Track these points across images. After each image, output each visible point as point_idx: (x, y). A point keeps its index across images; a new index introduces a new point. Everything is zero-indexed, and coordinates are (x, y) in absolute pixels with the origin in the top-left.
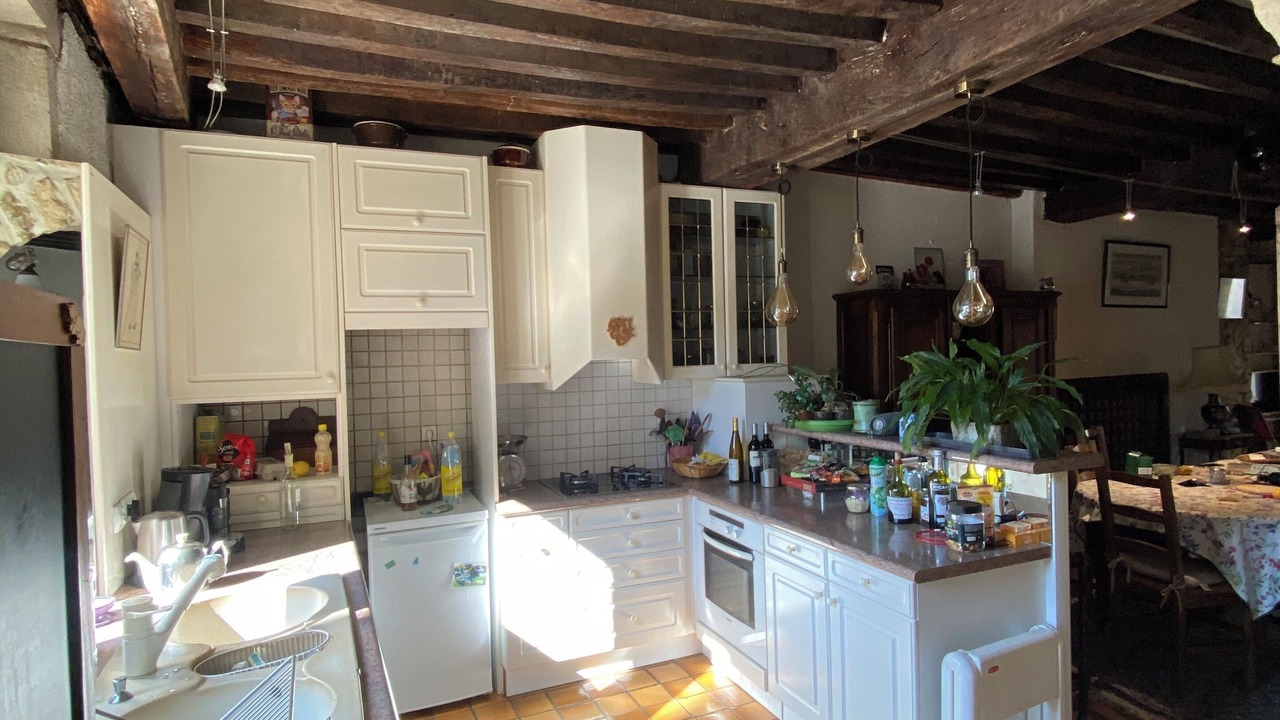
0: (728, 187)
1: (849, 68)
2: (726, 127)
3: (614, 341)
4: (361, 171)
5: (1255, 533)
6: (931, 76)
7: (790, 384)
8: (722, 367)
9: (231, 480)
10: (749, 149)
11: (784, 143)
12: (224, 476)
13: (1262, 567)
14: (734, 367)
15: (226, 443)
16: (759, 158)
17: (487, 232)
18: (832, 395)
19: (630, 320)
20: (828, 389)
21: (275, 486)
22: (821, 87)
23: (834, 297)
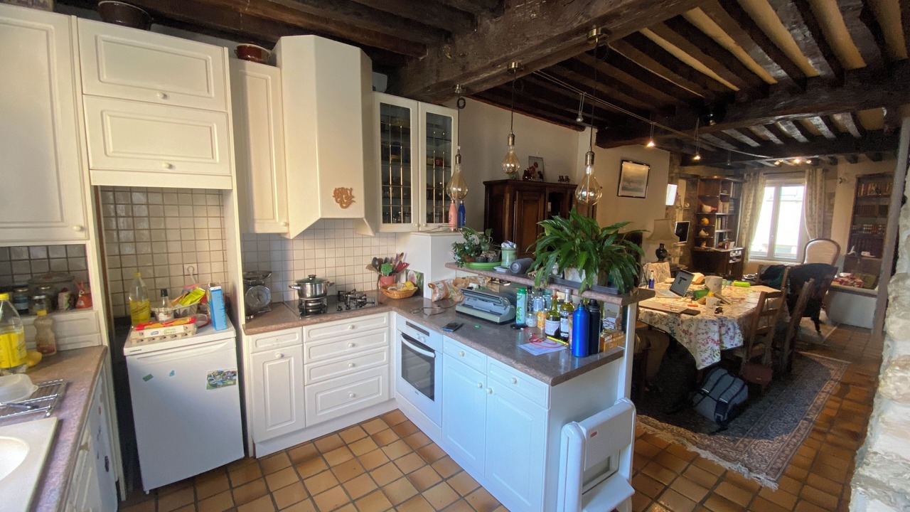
0: (422, 101)
1: (514, 12)
2: (421, 56)
3: (339, 204)
4: (102, 44)
5: (705, 325)
6: (575, 19)
7: (460, 239)
8: (416, 225)
10: (438, 71)
11: (464, 68)
13: (708, 343)
14: (424, 225)
16: (445, 79)
17: (229, 111)
18: (487, 247)
19: (351, 190)
20: (485, 243)
22: (492, 27)
23: (484, 183)
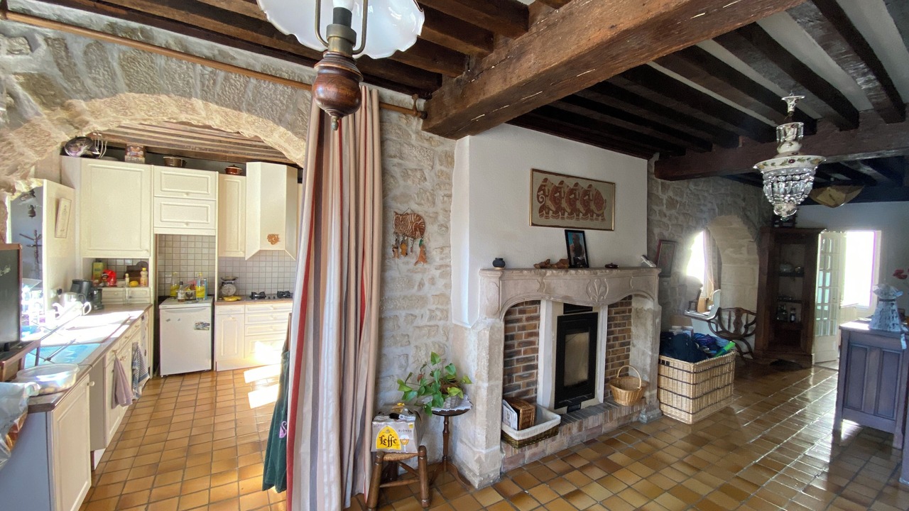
3: (270, 243)
4: (163, 175)
9: (104, 286)
12: (101, 284)
15: (104, 273)
17: (217, 199)
19: (277, 235)
21: (122, 289)
